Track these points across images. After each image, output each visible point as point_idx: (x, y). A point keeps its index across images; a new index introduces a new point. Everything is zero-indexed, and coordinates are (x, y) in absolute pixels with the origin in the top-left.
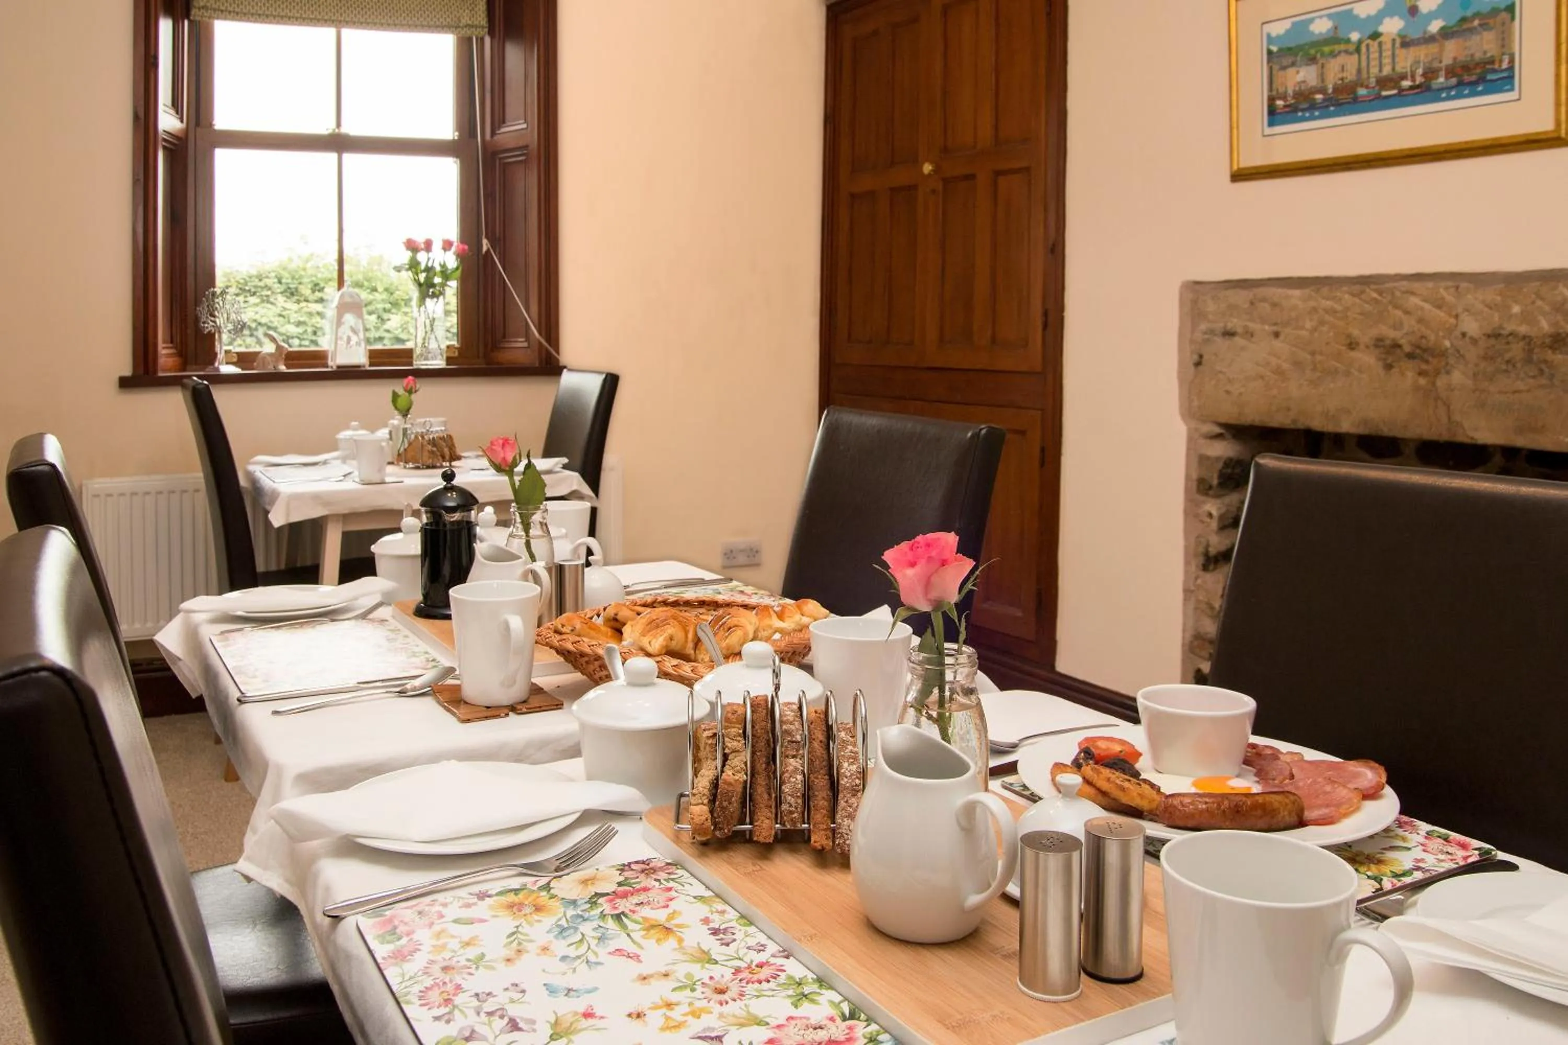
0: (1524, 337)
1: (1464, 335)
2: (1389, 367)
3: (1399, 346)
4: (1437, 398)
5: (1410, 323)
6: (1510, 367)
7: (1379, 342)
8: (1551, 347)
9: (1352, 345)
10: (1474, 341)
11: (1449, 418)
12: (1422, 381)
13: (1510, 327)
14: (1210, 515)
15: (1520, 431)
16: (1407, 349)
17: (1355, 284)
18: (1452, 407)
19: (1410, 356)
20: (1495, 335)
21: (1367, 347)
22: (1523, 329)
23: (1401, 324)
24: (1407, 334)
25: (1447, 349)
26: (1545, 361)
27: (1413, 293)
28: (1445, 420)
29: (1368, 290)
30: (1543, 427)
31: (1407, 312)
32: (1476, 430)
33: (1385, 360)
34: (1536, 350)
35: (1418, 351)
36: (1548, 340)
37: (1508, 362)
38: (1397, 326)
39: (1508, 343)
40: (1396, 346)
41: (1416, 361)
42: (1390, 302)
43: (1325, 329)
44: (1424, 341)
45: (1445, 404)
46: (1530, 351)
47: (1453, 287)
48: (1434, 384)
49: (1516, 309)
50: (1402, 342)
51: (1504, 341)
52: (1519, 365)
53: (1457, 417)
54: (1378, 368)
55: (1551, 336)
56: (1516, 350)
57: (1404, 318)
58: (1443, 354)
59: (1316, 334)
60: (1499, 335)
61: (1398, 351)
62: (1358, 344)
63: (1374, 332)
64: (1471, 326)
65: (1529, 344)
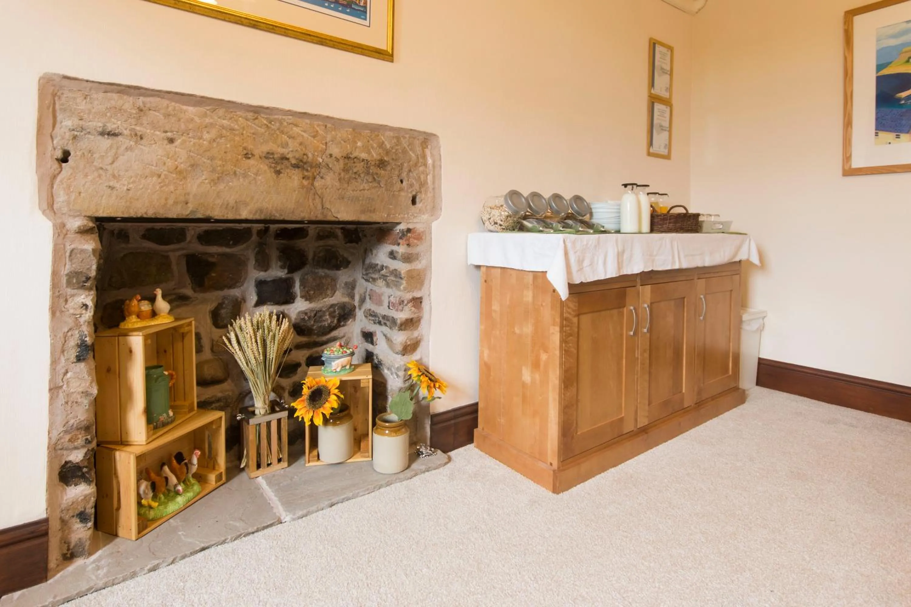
0: (363, 160)
1: (331, 156)
2: (278, 173)
3: (287, 159)
4: (315, 193)
5: (293, 145)
6: (357, 176)
7: (268, 155)
8: (379, 166)
9: (248, 156)
10: (337, 160)
11: (323, 206)
12: (305, 182)
13: (355, 154)
14: (85, 306)
15: (363, 212)
16: (294, 161)
17: (249, 111)
18: (324, 200)
19: (296, 166)
20: (347, 157)
21: (260, 158)
22: (364, 155)
23: (287, 144)
24: (292, 151)
25: (320, 163)
26: (377, 174)
27: (296, 126)
28: (319, 207)
29: (259, 117)
30: (374, 209)
31: (290, 137)
32: (338, 212)
33: (275, 167)
34: (372, 167)
35: (301, 164)
36: (377, 162)
37: (356, 173)
38: (285, 145)
39: (354, 163)
40: (284, 158)
41: (300, 169)
42: (278, 129)
43: (223, 140)
44: (305, 157)
45: (320, 197)
46: (368, 168)
47: (323, 125)
48: (312, 184)
49: (359, 144)
50: (290, 156)
51: (352, 161)
52: (362, 175)
53: (327, 205)
54: (270, 174)
55: (379, 160)
56: (359, 167)
57: (290, 141)
58: (319, 166)
59: (215, 145)
60: (350, 157)
61: (286, 162)
62: (253, 155)
63: (265, 148)
64: (336, 151)
65: (367, 164)
